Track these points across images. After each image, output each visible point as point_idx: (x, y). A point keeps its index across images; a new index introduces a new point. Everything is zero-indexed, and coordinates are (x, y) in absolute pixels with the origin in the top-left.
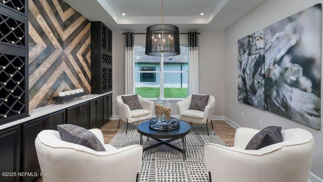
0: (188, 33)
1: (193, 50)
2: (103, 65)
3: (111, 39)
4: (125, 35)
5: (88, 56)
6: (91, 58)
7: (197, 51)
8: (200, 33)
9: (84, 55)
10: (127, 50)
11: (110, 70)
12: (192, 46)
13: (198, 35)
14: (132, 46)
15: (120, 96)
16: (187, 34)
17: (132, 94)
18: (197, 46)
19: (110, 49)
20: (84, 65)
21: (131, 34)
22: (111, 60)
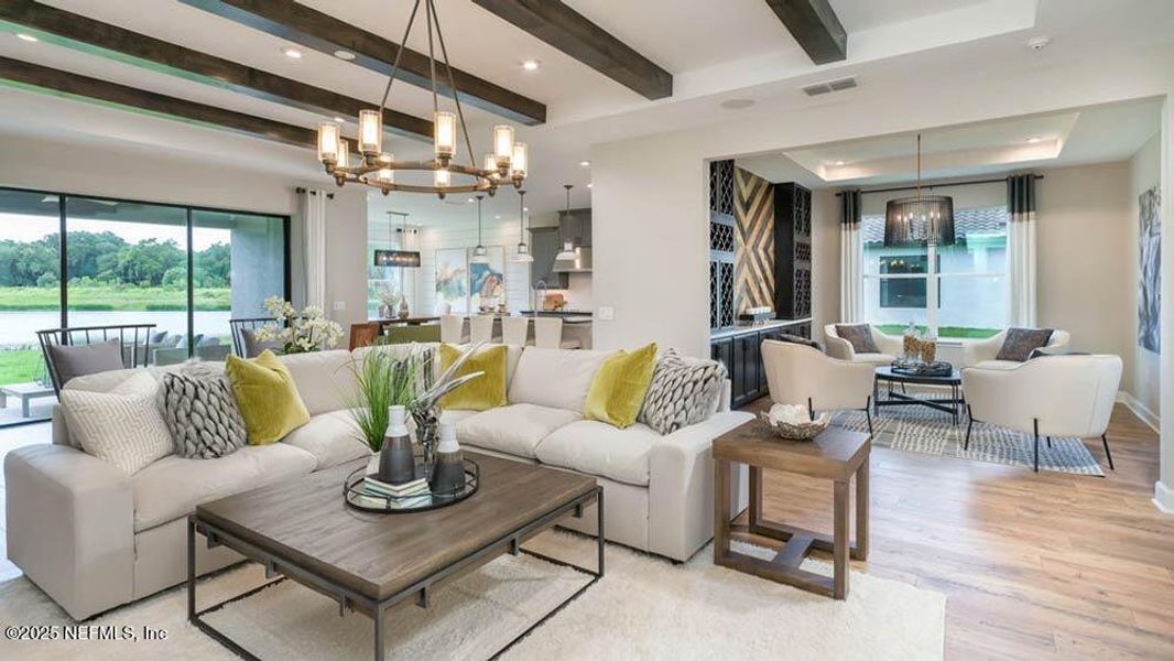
0: (1007, 180)
1: (1021, 220)
2: (798, 265)
3: (809, 209)
4: (839, 198)
5: (771, 249)
6: (775, 252)
7: (1032, 222)
8: (1042, 177)
9: (766, 250)
10: (846, 229)
11: (808, 274)
12: (1016, 208)
13: (1037, 181)
14: (856, 219)
15: (833, 326)
16: (1005, 183)
17: (857, 321)
18: (1034, 210)
19: (808, 232)
20: (767, 266)
21: (855, 194)
22: (810, 254)
